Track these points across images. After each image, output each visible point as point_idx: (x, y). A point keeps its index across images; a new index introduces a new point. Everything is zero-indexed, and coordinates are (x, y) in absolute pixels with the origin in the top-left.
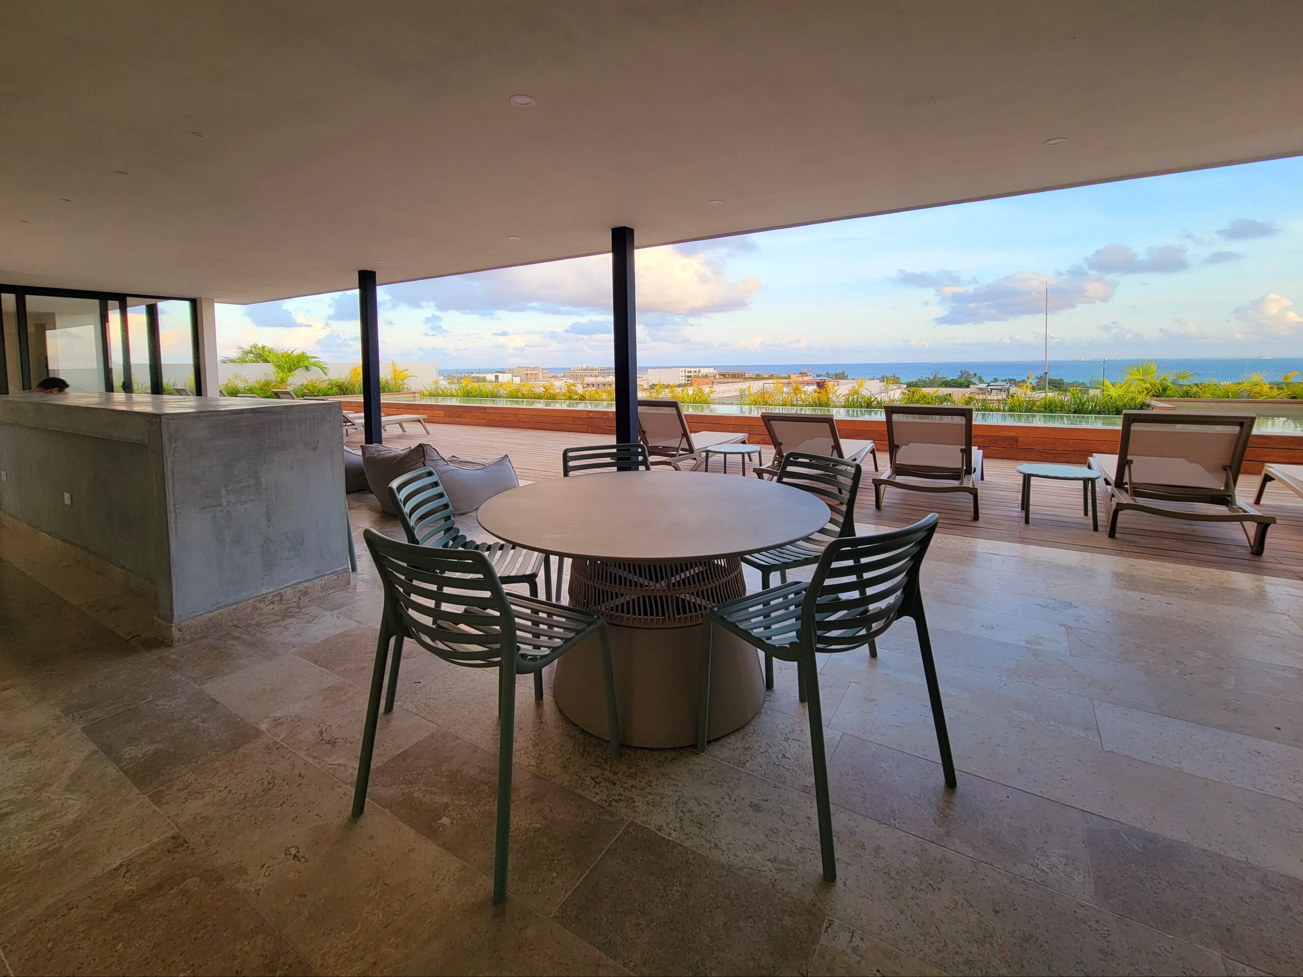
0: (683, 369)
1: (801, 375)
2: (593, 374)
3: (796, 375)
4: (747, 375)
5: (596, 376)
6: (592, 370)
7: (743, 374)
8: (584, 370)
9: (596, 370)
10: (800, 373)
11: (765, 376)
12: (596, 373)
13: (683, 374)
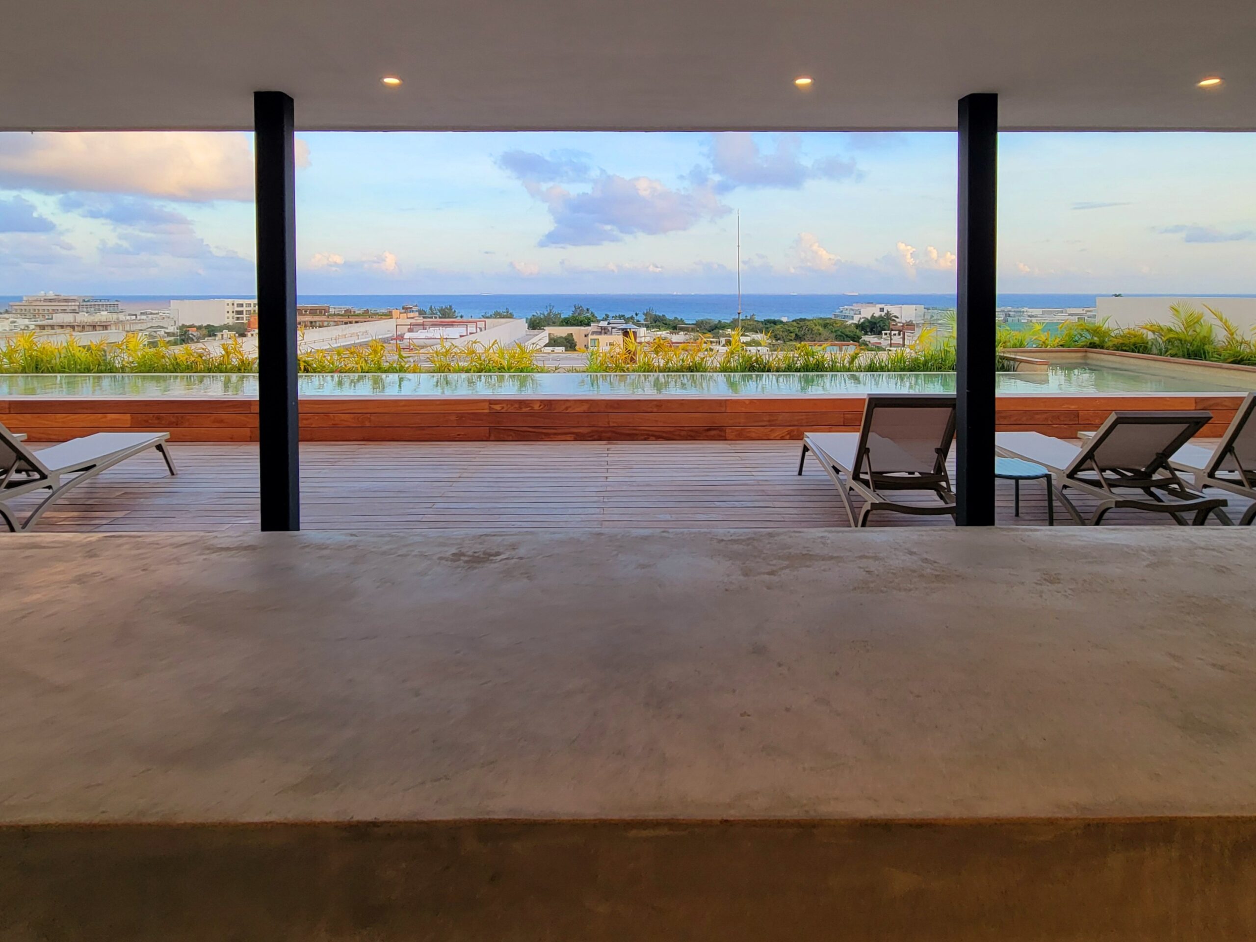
0: (230, 301)
1: (403, 311)
2: (68, 309)
3: (398, 311)
4: (332, 311)
5: (74, 312)
6: (66, 300)
7: (327, 308)
8: (50, 300)
9: (74, 300)
10: (403, 309)
11: (357, 312)
12: (73, 306)
13: (230, 310)
